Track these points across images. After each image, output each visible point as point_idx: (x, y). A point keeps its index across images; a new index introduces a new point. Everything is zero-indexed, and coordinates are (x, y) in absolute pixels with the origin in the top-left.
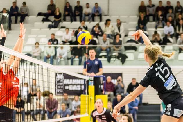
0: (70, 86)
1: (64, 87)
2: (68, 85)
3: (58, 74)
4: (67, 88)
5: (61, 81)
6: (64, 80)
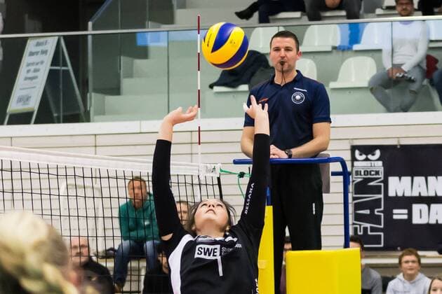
0: (416, 208)
1: (388, 213)
2: (407, 202)
4: (400, 214)
5: (373, 184)
6: (386, 182)
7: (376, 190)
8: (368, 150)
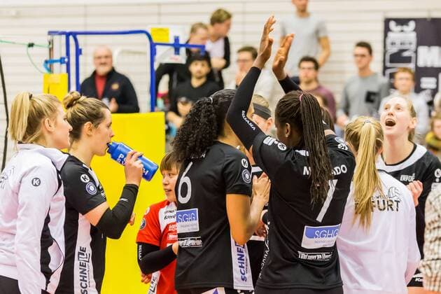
3: (392, 25)
5: (406, 54)
6: (416, 52)
7: (408, 60)
8: (402, 22)
